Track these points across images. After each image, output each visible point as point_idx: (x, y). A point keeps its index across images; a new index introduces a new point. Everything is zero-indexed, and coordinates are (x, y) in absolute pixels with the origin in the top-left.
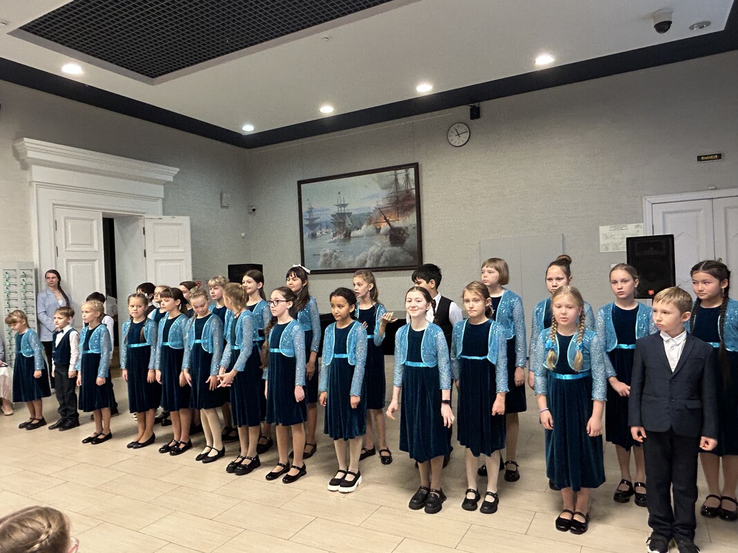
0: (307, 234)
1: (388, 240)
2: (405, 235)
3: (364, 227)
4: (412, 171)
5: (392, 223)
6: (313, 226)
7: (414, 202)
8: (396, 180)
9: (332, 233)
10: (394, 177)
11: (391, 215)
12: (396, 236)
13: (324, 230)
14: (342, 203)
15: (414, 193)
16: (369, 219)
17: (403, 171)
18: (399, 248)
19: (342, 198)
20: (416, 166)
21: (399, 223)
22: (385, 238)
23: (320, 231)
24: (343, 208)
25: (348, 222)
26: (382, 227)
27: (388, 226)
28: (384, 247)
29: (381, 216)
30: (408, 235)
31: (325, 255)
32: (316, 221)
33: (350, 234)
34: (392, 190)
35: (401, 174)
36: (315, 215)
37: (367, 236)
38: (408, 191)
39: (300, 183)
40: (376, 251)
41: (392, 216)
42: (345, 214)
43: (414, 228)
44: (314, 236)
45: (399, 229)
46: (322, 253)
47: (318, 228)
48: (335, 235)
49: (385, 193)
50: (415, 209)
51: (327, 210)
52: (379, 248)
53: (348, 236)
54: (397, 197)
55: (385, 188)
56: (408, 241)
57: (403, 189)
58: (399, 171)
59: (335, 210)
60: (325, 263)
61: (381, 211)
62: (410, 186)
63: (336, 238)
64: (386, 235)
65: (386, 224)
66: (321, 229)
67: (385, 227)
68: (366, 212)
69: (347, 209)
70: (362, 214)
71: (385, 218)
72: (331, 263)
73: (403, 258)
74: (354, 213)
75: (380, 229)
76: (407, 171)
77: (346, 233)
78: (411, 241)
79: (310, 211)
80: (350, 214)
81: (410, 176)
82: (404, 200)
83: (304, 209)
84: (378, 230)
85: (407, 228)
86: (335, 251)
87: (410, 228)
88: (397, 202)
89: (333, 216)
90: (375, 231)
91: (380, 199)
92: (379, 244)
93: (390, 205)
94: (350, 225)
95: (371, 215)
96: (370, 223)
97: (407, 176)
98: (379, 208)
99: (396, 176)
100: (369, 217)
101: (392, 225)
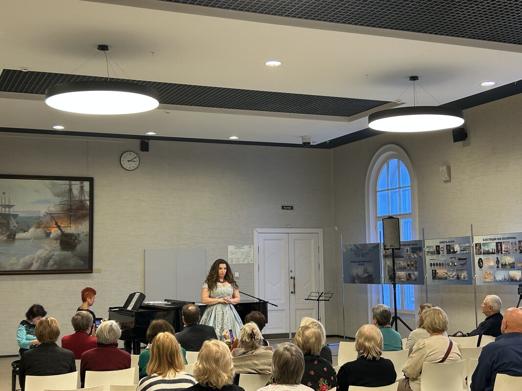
2: (76, 241)
3: (32, 230)
4: (86, 184)
7: (87, 212)
8: (70, 190)
10: (68, 187)
11: (63, 221)
12: (67, 242)
14: (7, 204)
15: (88, 204)
17: (78, 182)
18: (70, 252)
19: (7, 199)
20: (91, 180)
21: (71, 229)
22: (55, 242)
24: (7, 209)
25: (13, 224)
26: (53, 231)
29: (52, 221)
30: (80, 242)
33: (15, 235)
34: (65, 199)
35: (76, 185)
38: (82, 201)
40: (44, 255)
41: (64, 223)
42: (10, 214)
43: (86, 235)
45: (70, 236)
49: (58, 200)
50: (88, 218)
52: (48, 252)
53: (12, 237)
54: (71, 206)
55: (57, 195)
56: (78, 247)
57: (77, 199)
58: (73, 182)
61: (52, 216)
62: (84, 196)
65: (57, 229)
67: (55, 232)
68: (35, 216)
69: (12, 211)
71: (56, 224)
73: (73, 262)
74: (21, 215)
75: (50, 233)
76: (82, 183)
77: (10, 235)
78: (82, 247)
80: (15, 216)
81: (84, 188)
82: (78, 209)
84: (48, 235)
85: (79, 235)
87: (81, 236)
90: (44, 235)
91: (52, 205)
92: (48, 248)
93: (63, 212)
94: (15, 226)
95: (40, 219)
96: (38, 227)
97: (82, 187)
98: (50, 214)
99: (70, 186)
100: (38, 221)
101: (63, 230)
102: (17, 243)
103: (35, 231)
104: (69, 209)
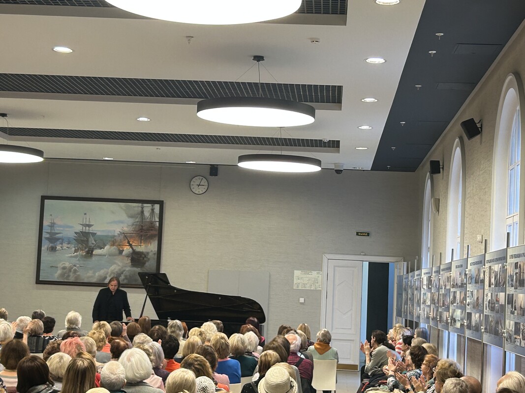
0: (46, 246)
1: (129, 261)
2: (145, 259)
4: (157, 207)
5: (135, 248)
6: (53, 239)
7: (156, 233)
8: (142, 212)
9: (74, 249)
10: (140, 209)
11: (134, 240)
12: (137, 258)
13: (65, 245)
14: (87, 223)
15: (157, 224)
16: (113, 241)
17: (149, 205)
19: (88, 219)
20: (161, 203)
21: (141, 248)
23: (60, 245)
24: (87, 228)
25: (92, 241)
26: (125, 249)
27: (131, 249)
28: (125, 267)
29: (125, 240)
30: (149, 259)
31: (64, 268)
32: (57, 235)
33: (92, 251)
34: (137, 220)
35: (147, 208)
36: (57, 230)
37: (110, 255)
38: (152, 223)
39: (44, 198)
41: (135, 242)
42: (89, 233)
44: (53, 249)
45: (140, 254)
46: (60, 265)
47: (58, 243)
48: (76, 251)
49: (131, 221)
50: (157, 239)
51: (71, 227)
53: (90, 253)
54: (142, 227)
55: (131, 217)
57: (148, 220)
58: (145, 205)
59: (79, 228)
60: (62, 275)
61: (125, 236)
62: (155, 219)
63: (78, 253)
64: (128, 256)
65: (128, 247)
66: (62, 244)
67: (127, 250)
68: (110, 234)
69: (92, 230)
70: (107, 236)
71: (129, 242)
72: (69, 276)
74: (99, 233)
75: (123, 250)
76: (153, 206)
77: (89, 251)
79: (52, 225)
80: (94, 234)
81: (155, 210)
82: (148, 230)
83: (46, 223)
84: (121, 252)
85: (148, 253)
86: (75, 266)
87: (150, 254)
88: (141, 230)
89: (76, 233)
90: (117, 252)
91: (126, 225)
93: (135, 232)
94: (93, 244)
95: (115, 238)
96: (113, 245)
97: (153, 210)
98: (123, 233)
99: (142, 208)
100: (113, 239)
101: (134, 248)
102: (94, 258)
103: (110, 248)
104: (141, 229)
